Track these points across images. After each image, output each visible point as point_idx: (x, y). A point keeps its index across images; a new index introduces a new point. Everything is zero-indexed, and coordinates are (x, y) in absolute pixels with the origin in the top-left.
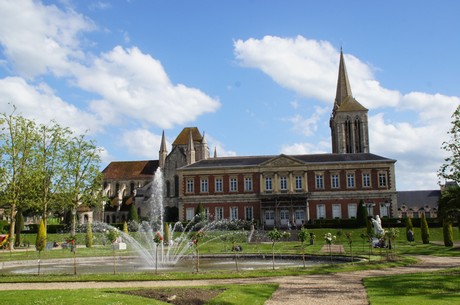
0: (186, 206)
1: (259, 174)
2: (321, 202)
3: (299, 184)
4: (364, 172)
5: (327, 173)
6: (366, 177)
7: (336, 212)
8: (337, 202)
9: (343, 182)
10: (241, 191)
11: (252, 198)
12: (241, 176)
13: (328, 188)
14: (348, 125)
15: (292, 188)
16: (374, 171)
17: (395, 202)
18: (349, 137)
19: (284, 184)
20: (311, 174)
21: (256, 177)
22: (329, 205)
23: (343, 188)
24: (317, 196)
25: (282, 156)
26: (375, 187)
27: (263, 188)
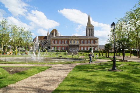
0: (52, 46)
1: (69, 40)
2: (82, 47)
3: (77, 42)
4: (92, 40)
5: (84, 40)
6: (92, 41)
7: (85, 49)
8: (86, 47)
9: (87, 42)
10: (65, 43)
11: (67, 45)
12: (65, 40)
13: (84, 44)
14: (89, 30)
15: (76, 43)
16: (94, 40)
17: (98, 47)
18: (90, 32)
19: (74, 42)
20: (80, 40)
21: (68, 40)
22: (84, 47)
23: (87, 44)
24: (81, 45)
25: (74, 36)
26: (94, 44)
27: (69, 43)
